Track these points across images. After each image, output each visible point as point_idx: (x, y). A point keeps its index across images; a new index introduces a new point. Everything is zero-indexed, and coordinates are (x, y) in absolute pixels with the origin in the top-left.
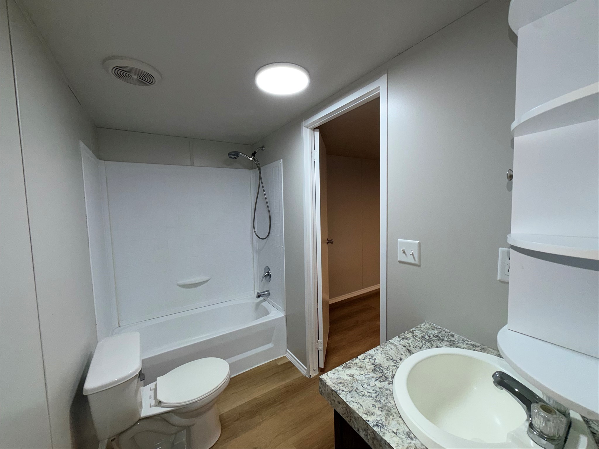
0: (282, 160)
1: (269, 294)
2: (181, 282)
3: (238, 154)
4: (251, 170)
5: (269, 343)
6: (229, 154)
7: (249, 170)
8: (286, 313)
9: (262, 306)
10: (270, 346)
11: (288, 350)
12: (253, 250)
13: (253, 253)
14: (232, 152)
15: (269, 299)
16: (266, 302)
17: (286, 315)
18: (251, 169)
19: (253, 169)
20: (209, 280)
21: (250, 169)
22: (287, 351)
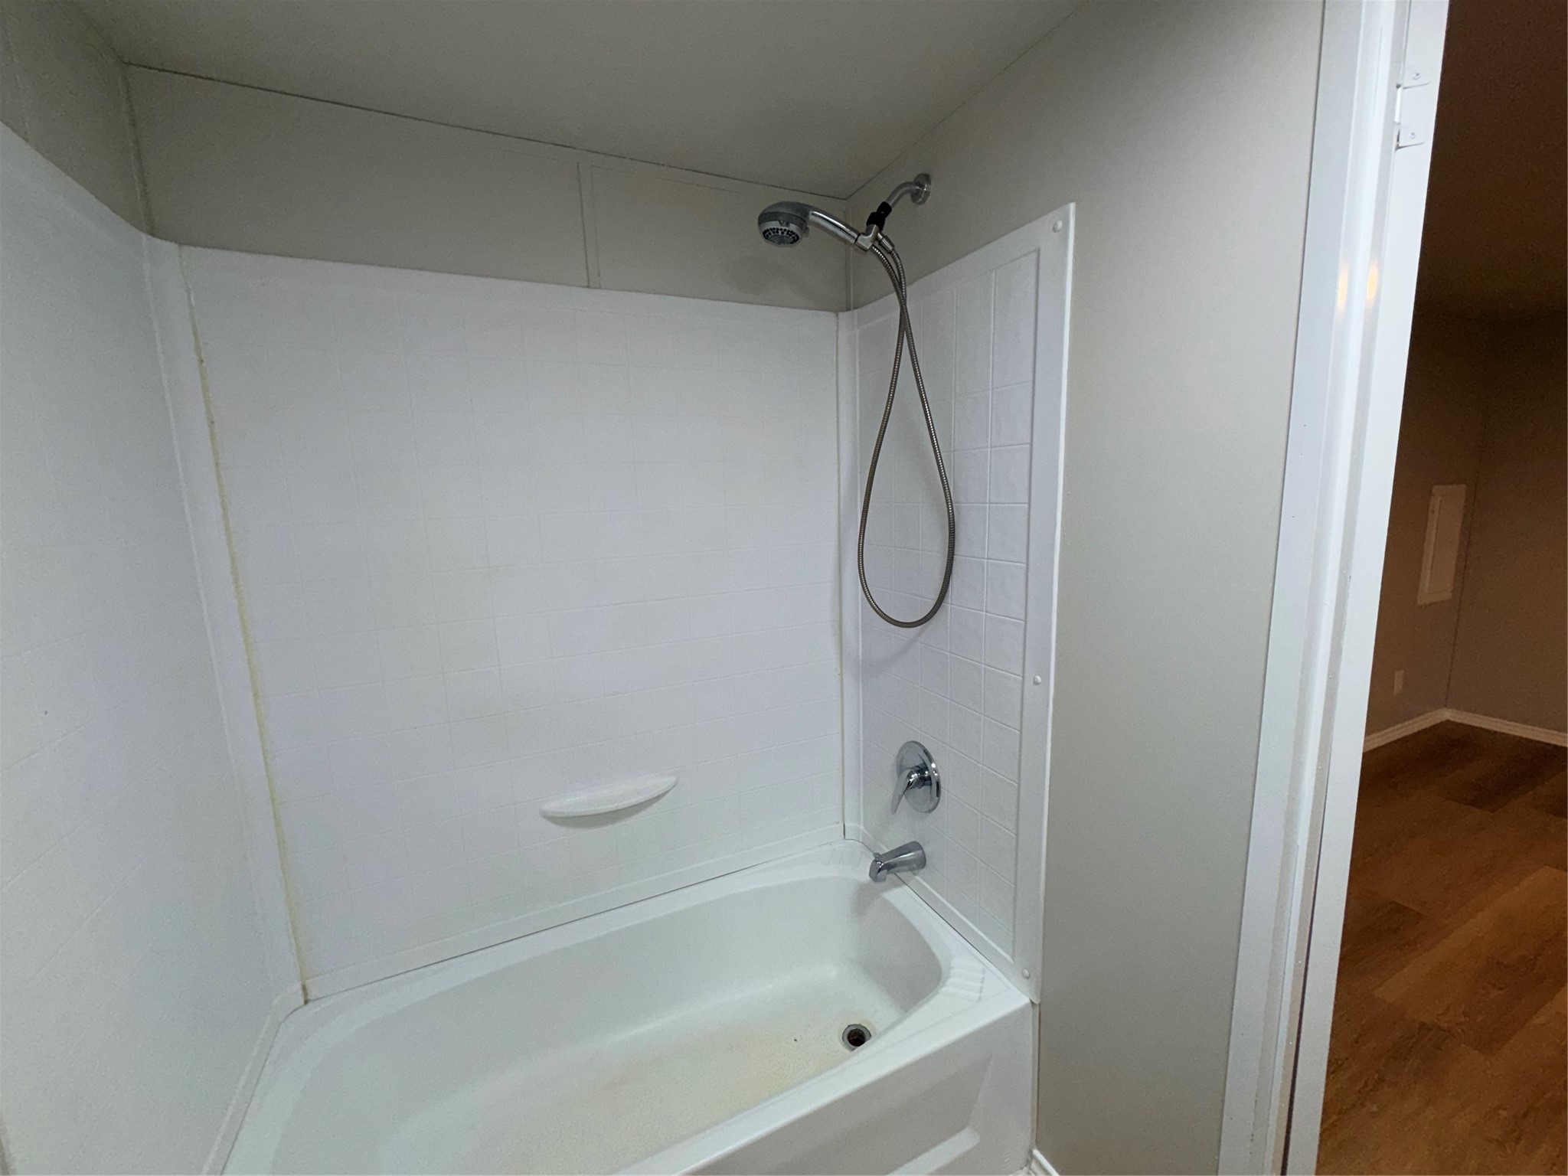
0: (1072, 206)
1: (922, 862)
2: (555, 805)
3: (807, 214)
4: (841, 314)
5: (963, 1127)
6: (764, 218)
7: (833, 314)
8: (1042, 993)
9: (887, 904)
10: (962, 1142)
11: (1036, 1153)
12: (841, 661)
13: (841, 674)
14: (780, 204)
15: (921, 881)
16: (906, 887)
17: (1037, 1002)
18: (842, 311)
19: (848, 309)
20: (663, 795)
21: (836, 312)
22: (1032, 1156)
